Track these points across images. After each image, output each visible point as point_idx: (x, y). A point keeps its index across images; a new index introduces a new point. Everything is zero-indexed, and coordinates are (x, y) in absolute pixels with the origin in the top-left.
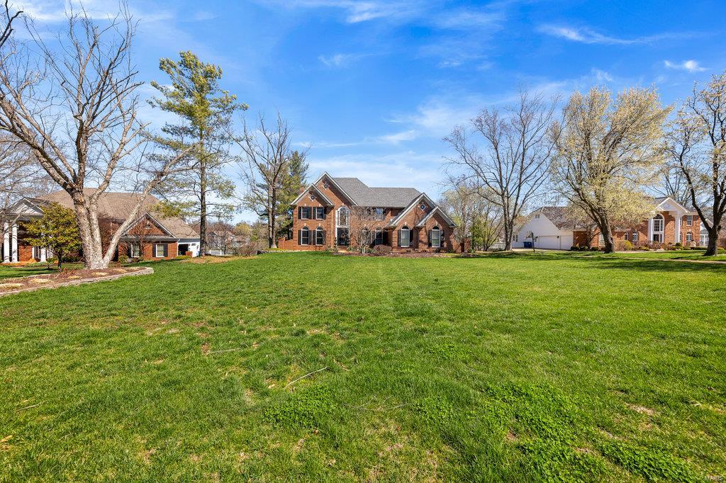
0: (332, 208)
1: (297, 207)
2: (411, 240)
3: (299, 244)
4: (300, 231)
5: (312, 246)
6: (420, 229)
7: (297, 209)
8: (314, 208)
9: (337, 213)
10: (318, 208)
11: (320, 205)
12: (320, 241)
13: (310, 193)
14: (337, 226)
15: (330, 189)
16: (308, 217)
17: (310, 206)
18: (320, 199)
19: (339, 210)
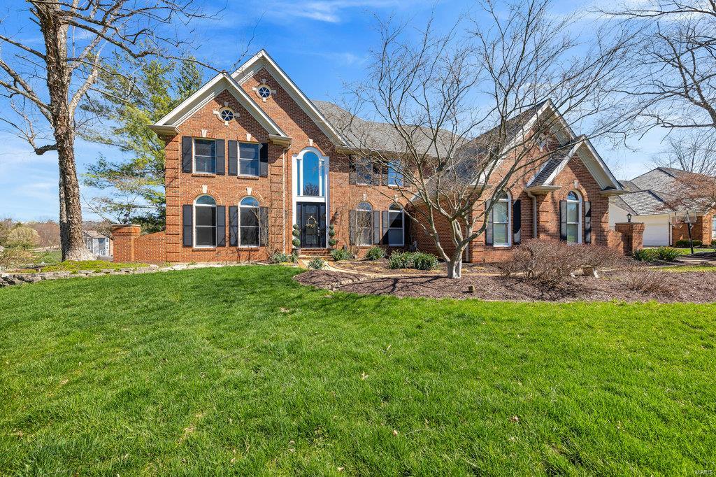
0: (283, 148)
1: (179, 138)
2: (515, 230)
3: (187, 245)
4: (187, 208)
5: (226, 250)
6: (540, 196)
7: (177, 145)
8: (232, 143)
9: (294, 165)
10: (244, 145)
11: (249, 137)
12: (252, 236)
13: (219, 99)
14: (296, 199)
15: (275, 98)
16: (214, 167)
17: (217, 137)
18: (248, 120)
19: (301, 156)
